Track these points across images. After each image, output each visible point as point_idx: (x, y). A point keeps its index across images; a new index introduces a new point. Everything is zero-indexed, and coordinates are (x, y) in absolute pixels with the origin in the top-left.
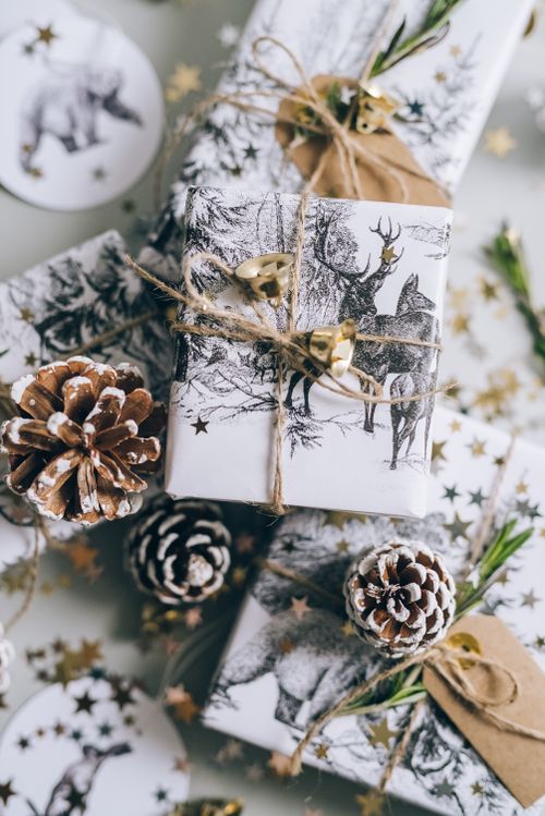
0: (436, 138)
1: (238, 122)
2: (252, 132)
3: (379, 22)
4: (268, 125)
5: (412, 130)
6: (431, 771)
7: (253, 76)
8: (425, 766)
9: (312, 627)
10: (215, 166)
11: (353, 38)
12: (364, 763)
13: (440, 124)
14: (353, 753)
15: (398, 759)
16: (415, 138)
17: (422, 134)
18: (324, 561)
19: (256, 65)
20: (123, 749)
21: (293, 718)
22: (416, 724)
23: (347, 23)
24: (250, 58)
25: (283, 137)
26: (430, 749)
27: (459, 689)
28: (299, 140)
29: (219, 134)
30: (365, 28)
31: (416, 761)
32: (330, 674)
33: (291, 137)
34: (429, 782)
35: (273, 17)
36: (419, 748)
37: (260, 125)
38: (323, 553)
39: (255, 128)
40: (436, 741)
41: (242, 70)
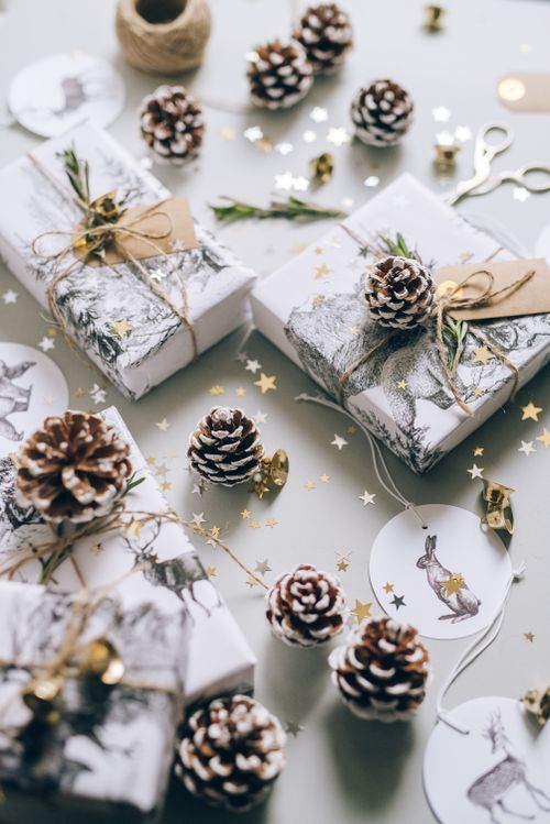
0: (142, 190)
1: (71, 282)
2: (82, 277)
3: (59, 192)
4: (83, 267)
5: (130, 201)
6: (516, 340)
7: (50, 264)
8: (512, 343)
9: (397, 366)
10: (90, 303)
11: (60, 208)
12: (495, 373)
13: (135, 186)
14: (486, 376)
15: (501, 354)
16: (136, 201)
17: (136, 196)
18: (360, 344)
19: (45, 260)
20: (432, 541)
21: (449, 399)
22: (483, 337)
23: (49, 207)
24: (39, 261)
25: (95, 263)
26: (503, 336)
27: (472, 302)
28: (102, 254)
29: (72, 294)
30: (59, 201)
31: (506, 346)
32: (431, 369)
33: (98, 258)
34: (523, 344)
35: (22, 241)
36: (499, 341)
37: (81, 272)
38: (355, 343)
39: (80, 275)
40: (499, 331)
41: (43, 268)
